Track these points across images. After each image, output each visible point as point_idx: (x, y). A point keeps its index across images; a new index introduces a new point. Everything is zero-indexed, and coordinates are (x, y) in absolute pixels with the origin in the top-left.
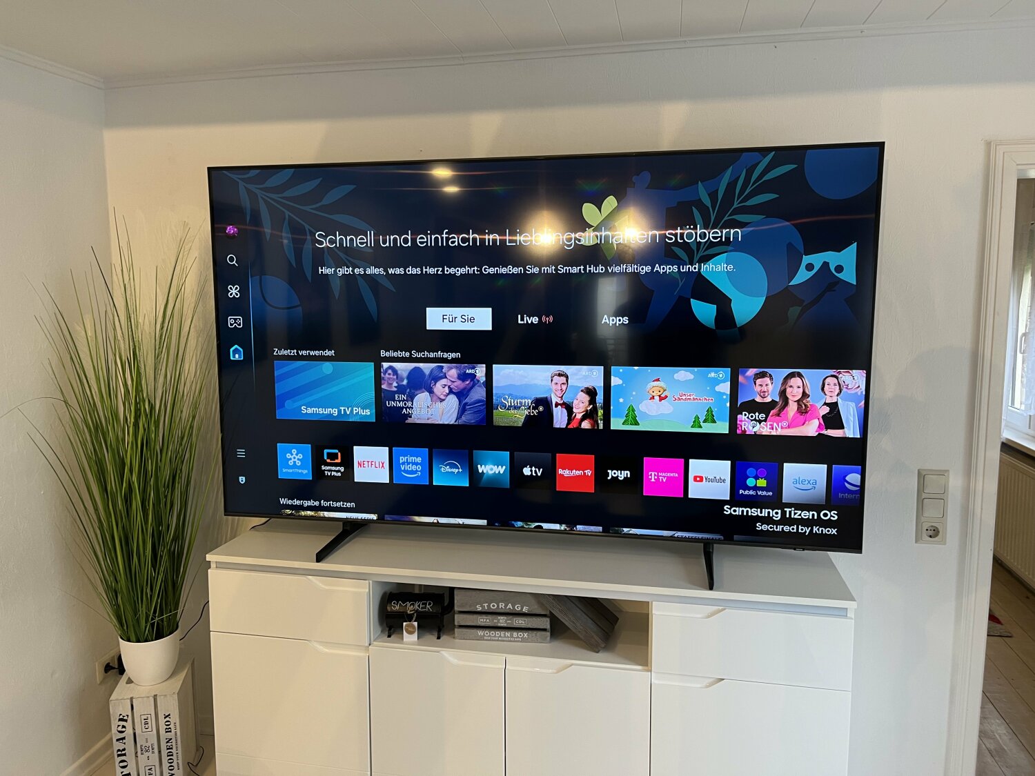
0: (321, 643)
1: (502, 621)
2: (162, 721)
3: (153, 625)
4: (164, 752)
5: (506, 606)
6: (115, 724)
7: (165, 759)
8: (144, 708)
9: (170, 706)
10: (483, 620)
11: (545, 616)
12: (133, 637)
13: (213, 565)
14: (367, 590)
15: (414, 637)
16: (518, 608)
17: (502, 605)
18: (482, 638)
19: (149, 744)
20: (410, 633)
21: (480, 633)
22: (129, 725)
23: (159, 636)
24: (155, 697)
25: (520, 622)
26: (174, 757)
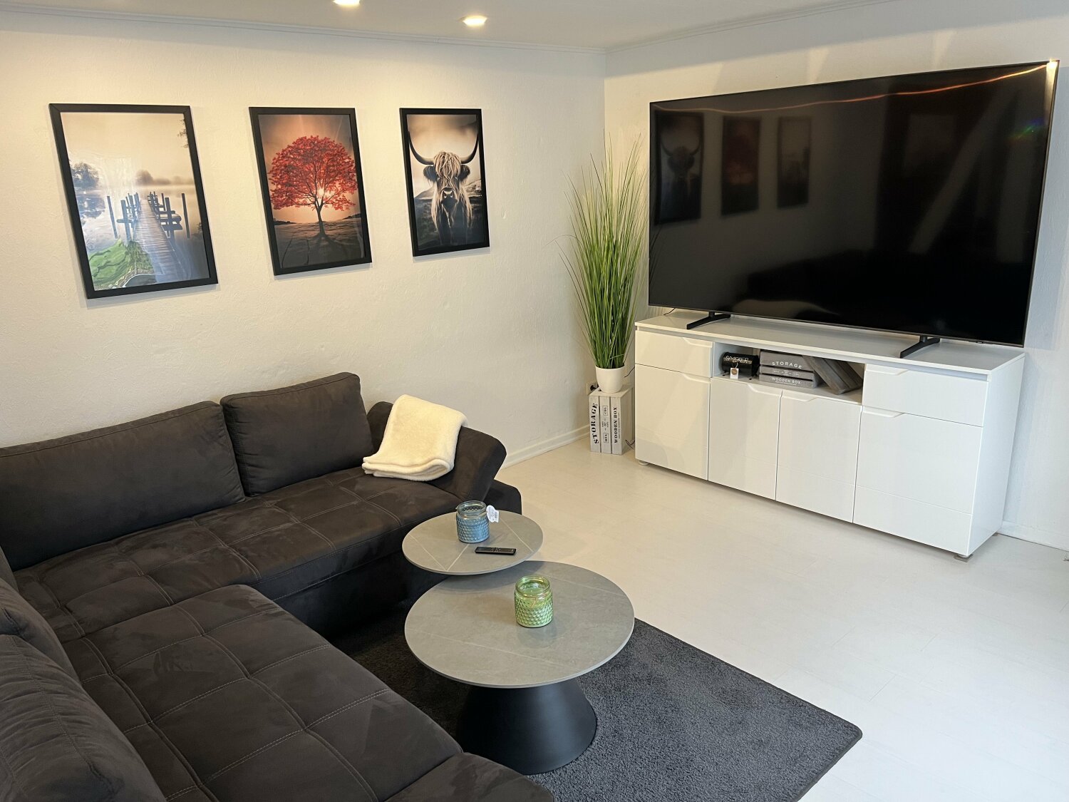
0: (687, 374)
1: (786, 373)
2: (613, 411)
3: (611, 361)
4: (613, 428)
5: (789, 364)
6: (591, 408)
7: (613, 431)
8: (604, 403)
9: (617, 404)
10: (775, 371)
11: (812, 372)
12: (601, 365)
13: (638, 328)
14: (711, 347)
15: (736, 377)
16: (796, 366)
17: (787, 363)
18: (774, 382)
19: (606, 422)
20: (734, 374)
21: (773, 378)
22: (597, 410)
23: (614, 367)
24: (610, 398)
25: (796, 374)
26: (617, 431)
